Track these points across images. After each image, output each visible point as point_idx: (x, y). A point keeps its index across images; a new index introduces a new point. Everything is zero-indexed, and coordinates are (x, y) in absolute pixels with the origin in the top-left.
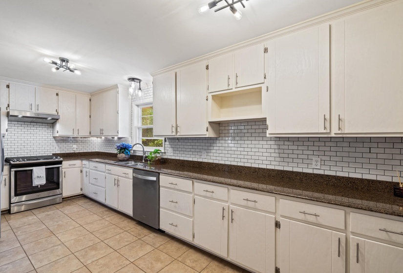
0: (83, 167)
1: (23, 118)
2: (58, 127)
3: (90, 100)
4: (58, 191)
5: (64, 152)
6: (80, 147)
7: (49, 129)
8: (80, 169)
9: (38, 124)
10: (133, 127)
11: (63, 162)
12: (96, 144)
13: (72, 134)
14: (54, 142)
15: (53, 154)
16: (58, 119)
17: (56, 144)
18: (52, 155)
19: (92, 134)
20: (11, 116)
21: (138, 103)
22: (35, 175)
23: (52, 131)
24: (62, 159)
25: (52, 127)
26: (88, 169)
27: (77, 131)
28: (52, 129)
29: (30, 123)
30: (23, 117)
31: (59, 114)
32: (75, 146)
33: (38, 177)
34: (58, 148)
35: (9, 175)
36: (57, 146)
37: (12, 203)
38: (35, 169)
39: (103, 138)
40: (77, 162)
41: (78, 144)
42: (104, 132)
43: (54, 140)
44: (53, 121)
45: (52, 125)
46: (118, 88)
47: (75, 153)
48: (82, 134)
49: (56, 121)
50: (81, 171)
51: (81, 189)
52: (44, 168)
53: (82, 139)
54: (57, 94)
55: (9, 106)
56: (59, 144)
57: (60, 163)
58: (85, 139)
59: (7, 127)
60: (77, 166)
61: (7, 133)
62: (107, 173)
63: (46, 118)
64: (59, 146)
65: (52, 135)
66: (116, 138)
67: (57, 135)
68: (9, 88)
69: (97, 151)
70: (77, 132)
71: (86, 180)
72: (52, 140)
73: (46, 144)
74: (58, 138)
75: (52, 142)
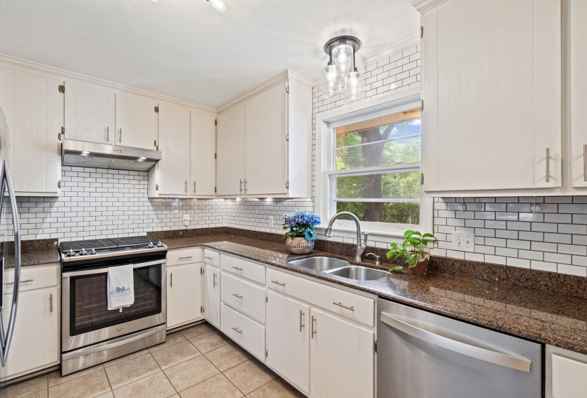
0: (206, 263)
1: (91, 159)
2: (157, 176)
3: (216, 123)
4: (157, 318)
5: (168, 229)
6: (197, 219)
7: (141, 182)
8: (199, 266)
9: (121, 172)
10: (316, 173)
11: (169, 254)
12: (224, 213)
13: (183, 192)
14: (151, 208)
15: (148, 233)
16: (157, 161)
17: (154, 213)
18: (145, 234)
19: (219, 193)
20: (68, 152)
21: (329, 115)
22: (112, 286)
23: (146, 187)
24: (165, 247)
25: (146, 178)
26: (218, 270)
27: (192, 186)
28: (146, 182)
29: (105, 171)
30: (92, 155)
31: (159, 150)
32: (187, 217)
33: (118, 290)
34: (156, 221)
35: (59, 286)
36: (155, 217)
37: (65, 352)
38: (112, 271)
39: (238, 199)
40: (194, 252)
42: (248, 186)
43: (149, 204)
44: (149, 165)
45: (145, 174)
46: (287, 79)
47: (187, 230)
48: (201, 192)
49: (154, 165)
50: (202, 272)
51: (202, 310)
52: (130, 268)
53: (200, 202)
54: (157, 110)
55: (63, 133)
56: (160, 212)
57: (162, 255)
58: (204, 202)
59: (59, 178)
60: (193, 260)
61: (59, 190)
62: (269, 288)
63: (135, 159)
64: (160, 216)
65: (146, 195)
66: (269, 200)
67: (156, 194)
68: (63, 92)
69: (224, 225)
70: (192, 189)
71: (212, 293)
72: (146, 204)
73: (136, 213)
74: (156, 200)
75: (147, 208)
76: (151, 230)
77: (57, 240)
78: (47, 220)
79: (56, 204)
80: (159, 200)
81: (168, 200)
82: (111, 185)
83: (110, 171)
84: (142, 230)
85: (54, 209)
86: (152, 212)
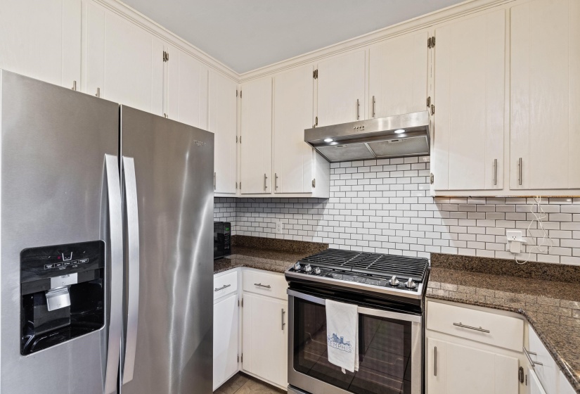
2: (432, 158)
6: (544, 242)
14: (438, 214)
15: (433, 255)
17: (443, 222)
18: (428, 256)
32: (516, 235)
34: (447, 236)
36: (445, 229)
41: (529, 225)
43: (435, 207)
52: (353, 310)
56: (454, 222)
64: (454, 229)
72: (429, 207)
73: (413, 221)
74: (447, 201)
75: (430, 214)
76: (437, 251)
77: (327, 245)
78: (321, 223)
79: (328, 206)
80: (453, 201)
81: (470, 201)
82: (380, 181)
83: (380, 162)
84: (422, 248)
85: (326, 212)
86: (438, 221)
